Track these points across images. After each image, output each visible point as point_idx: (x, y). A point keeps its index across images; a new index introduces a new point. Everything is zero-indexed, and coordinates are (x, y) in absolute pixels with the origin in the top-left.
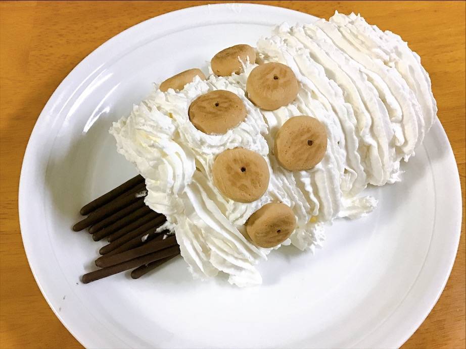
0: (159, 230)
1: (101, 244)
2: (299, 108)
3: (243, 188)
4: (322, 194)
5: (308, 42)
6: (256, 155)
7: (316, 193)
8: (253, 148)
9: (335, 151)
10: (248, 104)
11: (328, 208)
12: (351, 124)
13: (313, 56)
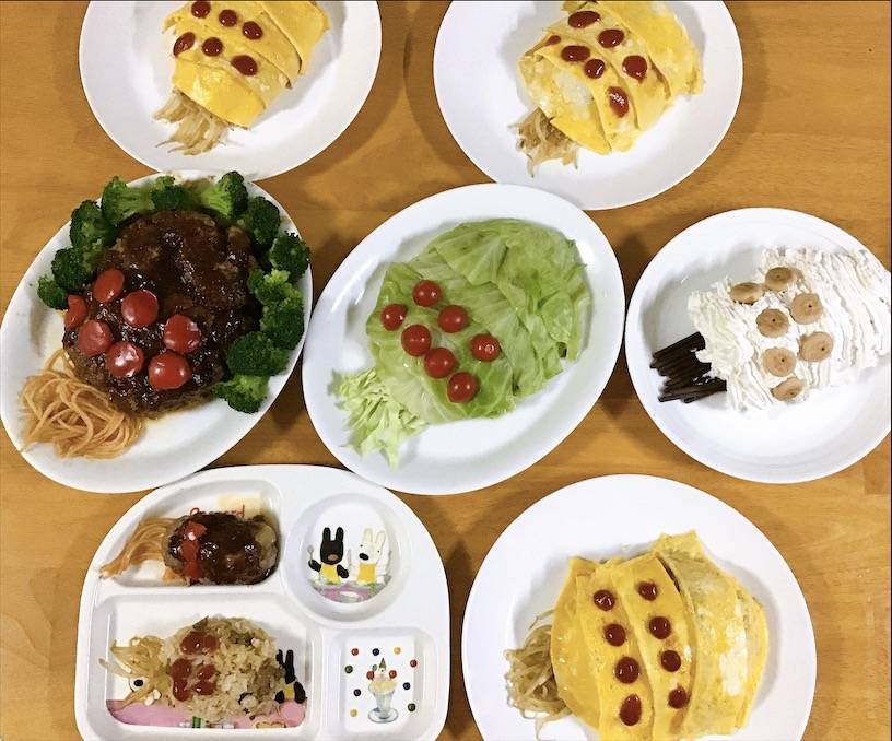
0: (704, 376)
1: (665, 378)
2: (820, 326)
3: (781, 370)
4: (821, 374)
5: (833, 274)
6: (791, 352)
7: (818, 372)
8: (790, 348)
9: (836, 351)
10: (790, 319)
11: (823, 382)
12: (850, 335)
13: (835, 287)
